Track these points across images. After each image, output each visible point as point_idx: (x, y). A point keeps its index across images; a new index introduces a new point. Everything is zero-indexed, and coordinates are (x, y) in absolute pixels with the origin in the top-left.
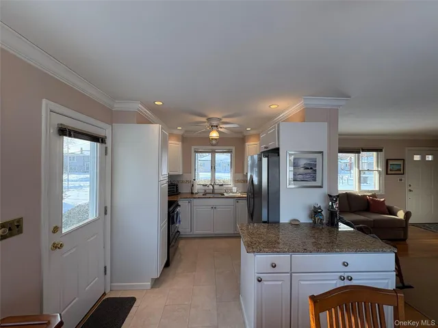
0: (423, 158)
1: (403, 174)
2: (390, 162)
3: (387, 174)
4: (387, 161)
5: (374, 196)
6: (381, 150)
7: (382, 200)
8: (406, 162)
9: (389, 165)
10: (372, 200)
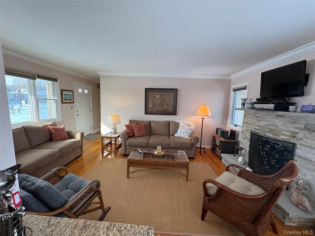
0: (83, 91)
1: (73, 103)
2: (64, 93)
3: (62, 103)
4: (62, 91)
5: (54, 124)
6: (56, 80)
7: (62, 127)
8: (74, 93)
9: (63, 95)
10: (54, 129)
